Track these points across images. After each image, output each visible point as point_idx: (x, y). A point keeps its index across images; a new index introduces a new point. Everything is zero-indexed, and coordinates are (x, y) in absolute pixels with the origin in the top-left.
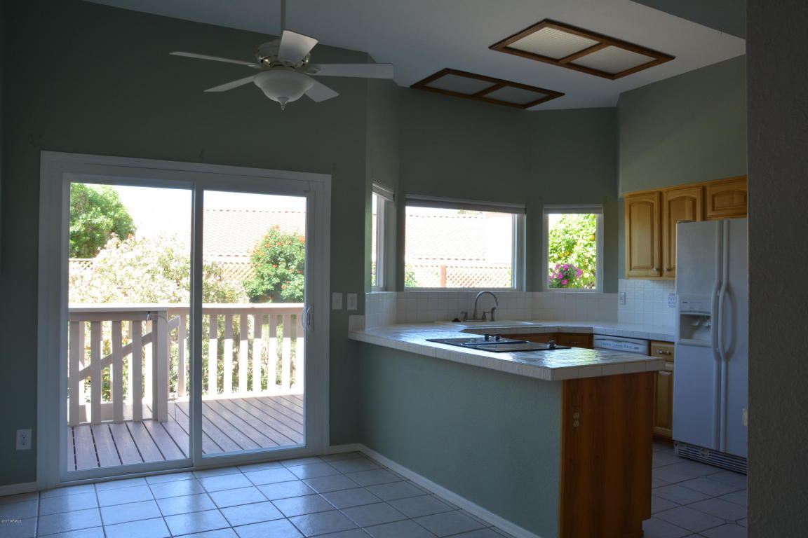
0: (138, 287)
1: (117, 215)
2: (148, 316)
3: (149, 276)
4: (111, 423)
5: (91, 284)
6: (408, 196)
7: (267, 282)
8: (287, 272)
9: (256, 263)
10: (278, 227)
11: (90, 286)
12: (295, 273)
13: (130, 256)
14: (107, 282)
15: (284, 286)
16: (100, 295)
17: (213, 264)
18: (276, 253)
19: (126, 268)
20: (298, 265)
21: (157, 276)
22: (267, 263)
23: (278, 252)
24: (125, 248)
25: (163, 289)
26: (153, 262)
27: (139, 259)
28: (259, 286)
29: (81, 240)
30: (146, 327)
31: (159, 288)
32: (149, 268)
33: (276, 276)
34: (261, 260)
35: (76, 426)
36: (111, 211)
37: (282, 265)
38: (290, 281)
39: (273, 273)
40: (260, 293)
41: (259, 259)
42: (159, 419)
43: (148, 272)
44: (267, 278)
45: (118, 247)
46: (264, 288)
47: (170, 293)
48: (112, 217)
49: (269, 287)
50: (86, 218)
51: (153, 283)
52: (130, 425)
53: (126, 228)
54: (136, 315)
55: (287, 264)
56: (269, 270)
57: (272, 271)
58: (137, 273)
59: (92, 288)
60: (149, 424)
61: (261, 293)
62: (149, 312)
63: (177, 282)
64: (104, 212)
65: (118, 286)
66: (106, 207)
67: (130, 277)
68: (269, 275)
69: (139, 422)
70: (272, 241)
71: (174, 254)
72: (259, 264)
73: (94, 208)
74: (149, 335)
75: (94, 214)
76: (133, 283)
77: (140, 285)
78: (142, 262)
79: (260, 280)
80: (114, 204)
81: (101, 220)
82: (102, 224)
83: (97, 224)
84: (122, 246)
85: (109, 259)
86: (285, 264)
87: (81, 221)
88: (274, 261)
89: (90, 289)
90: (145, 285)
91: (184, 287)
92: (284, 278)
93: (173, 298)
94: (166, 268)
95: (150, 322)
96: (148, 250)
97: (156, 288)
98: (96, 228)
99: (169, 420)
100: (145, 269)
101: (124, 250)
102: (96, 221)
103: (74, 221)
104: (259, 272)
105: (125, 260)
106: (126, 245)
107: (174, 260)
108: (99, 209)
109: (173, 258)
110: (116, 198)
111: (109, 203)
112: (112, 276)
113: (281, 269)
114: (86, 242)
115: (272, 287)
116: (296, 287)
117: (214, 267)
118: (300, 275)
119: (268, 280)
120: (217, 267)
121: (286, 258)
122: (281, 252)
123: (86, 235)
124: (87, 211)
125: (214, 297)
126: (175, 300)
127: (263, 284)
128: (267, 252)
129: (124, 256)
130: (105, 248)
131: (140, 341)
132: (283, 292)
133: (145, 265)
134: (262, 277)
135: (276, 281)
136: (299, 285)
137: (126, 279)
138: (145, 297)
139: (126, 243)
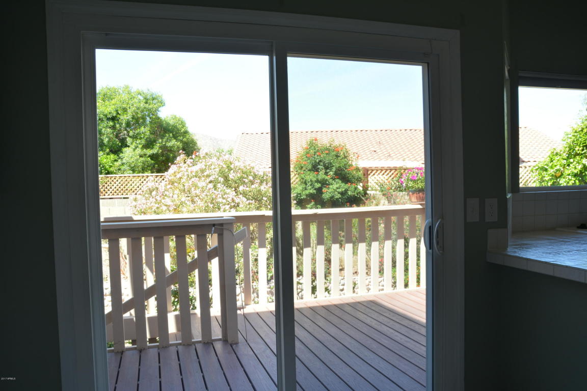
0: (203, 195)
1: (185, 139)
2: (213, 228)
3: (211, 186)
4: (180, 344)
5: (164, 194)
6: (521, 74)
7: (310, 187)
8: (327, 178)
9: (299, 171)
10: (316, 140)
11: (164, 196)
12: (333, 179)
13: (195, 168)
14: (177, 192)
15: (324, 190)
16: (172, 203)
17: (264, 174)
18: (315, 162)
19: (193, 179)
20: (335, 172)
21: (219, 185)
22: (309, 170)
23: (318, 161)
24: (191, 163)
25: (224, 197)
26: (215, 174)
27: (202, 171)
28: (302, 191)
29: (159, 160)
30: (212, 241)
31: (221, 196)
32: (211, 178)
33: (317, 181)
34: (304, 168)
35: (144, 349)
36: (181, 137)
37: (322, 173)
38: (329, 185)
39: (315, 179)
40: (303, 197)
41: (302, 167)
42: (230, 341)
43: (211, 182)
44: (310, 183)
45: (185, 163)
46: (307, 192)
47: (229, 200)
48: (181, 141)
49: (311, 191)
50: (162, 143)
51: (215, 192)
52: (199, 347)
53: (193, 149)
54: (200, 228)
55: (326, 171)
56: (311, 176)
57: (314, 176)
58: (201, 184)
59: (166, 197)
60: (219, 346)
61: (305, 197)
62: (214, 225)
63: (235, 190)
64: (175, 137)
65: (187, 195)
66: (177, 133)
67: (196, 186)
68: (311, 181)
69: (208, 343)
70: (312, 152)
71: (232, 166)
72: (302, 172)
73: (167, 135)
74: (215, 249)
75: (167, 139)
76: (198, 192)
77: (205, 194)
78: (205, 174)
79: (304, 186)
80: (182, 131)
81: (173, 143)
82: (173, 146)
83: (170, 146)
84: (189, 161)
85: (179, 173)
86: (324, 171)
87: (158, 145)
88: (315, 168)
89: (164, 199)
90: (208, 194)
91: (241, 194)
92: (324, 183)
93: (233, 204)
94: (226, 179)
95: (216, 236)
96: (210, 163)
97: (218, 196)
98: (170, 150)
99: (239, 341)
100: (208, 180)
101: (191, 165)
102: (169, 144)
103: (153, 145)
104: (303, 179)
105: (191, 172)
106: (192, 160)
107: (232, 171)
108: (171, 134)
109: (231, 169)
110: (184, 126)
111: (178, 130)
112: (181, 187)
113: (321, 175)
114: (163, 161)
115: (315, 191)
116: (335, 190)
117: (265, 177)
118: (337, 180)
119: (311, 185)
120: (267, 176)
121: (324, 166)
122: (320, 161)
123: (163, 155)
124: (162, 137)
125: (266, 201)
126: (234, 205)
127: (306, 189)
128: (309, 161)
129: (190, 169)
130: (175, 164)
131: (206, 256)
132: (323, 195)
133: (208, 176)
134: (305, 183)
135: (318, 185)
136: (337, 188)
137: (193, 189)
138: (209, 204)
139: (191, 158)
